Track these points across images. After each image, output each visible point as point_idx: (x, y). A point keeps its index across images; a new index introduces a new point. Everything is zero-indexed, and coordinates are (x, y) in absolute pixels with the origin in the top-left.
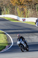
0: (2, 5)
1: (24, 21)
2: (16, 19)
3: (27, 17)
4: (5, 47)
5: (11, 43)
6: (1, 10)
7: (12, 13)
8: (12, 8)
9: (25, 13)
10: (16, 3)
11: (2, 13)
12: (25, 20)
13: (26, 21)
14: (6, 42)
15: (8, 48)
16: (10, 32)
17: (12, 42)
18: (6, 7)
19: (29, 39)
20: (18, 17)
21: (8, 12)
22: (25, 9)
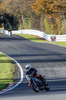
0: (19, 13)
1: (53, 40)
2: (42, 37)
3: (60, 33)
4: (7, 86)
5: (20, 79)
6: (18, 22)
7: (36, 26)
8: (36, 18)
9: (57, 27)
10: (41, 9)
11: (19, 27)
12: (55, 38)
13: (57, 41)
14: (11, 76)
15: (12, 87)
16: (23, 59)
17: (22, 77)
18: (26, 17)
19: (52, 71)
20: (44, 33)
21: (29, 24)
22: (57, 20)
